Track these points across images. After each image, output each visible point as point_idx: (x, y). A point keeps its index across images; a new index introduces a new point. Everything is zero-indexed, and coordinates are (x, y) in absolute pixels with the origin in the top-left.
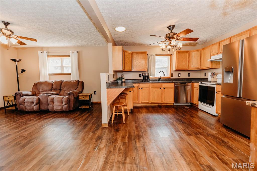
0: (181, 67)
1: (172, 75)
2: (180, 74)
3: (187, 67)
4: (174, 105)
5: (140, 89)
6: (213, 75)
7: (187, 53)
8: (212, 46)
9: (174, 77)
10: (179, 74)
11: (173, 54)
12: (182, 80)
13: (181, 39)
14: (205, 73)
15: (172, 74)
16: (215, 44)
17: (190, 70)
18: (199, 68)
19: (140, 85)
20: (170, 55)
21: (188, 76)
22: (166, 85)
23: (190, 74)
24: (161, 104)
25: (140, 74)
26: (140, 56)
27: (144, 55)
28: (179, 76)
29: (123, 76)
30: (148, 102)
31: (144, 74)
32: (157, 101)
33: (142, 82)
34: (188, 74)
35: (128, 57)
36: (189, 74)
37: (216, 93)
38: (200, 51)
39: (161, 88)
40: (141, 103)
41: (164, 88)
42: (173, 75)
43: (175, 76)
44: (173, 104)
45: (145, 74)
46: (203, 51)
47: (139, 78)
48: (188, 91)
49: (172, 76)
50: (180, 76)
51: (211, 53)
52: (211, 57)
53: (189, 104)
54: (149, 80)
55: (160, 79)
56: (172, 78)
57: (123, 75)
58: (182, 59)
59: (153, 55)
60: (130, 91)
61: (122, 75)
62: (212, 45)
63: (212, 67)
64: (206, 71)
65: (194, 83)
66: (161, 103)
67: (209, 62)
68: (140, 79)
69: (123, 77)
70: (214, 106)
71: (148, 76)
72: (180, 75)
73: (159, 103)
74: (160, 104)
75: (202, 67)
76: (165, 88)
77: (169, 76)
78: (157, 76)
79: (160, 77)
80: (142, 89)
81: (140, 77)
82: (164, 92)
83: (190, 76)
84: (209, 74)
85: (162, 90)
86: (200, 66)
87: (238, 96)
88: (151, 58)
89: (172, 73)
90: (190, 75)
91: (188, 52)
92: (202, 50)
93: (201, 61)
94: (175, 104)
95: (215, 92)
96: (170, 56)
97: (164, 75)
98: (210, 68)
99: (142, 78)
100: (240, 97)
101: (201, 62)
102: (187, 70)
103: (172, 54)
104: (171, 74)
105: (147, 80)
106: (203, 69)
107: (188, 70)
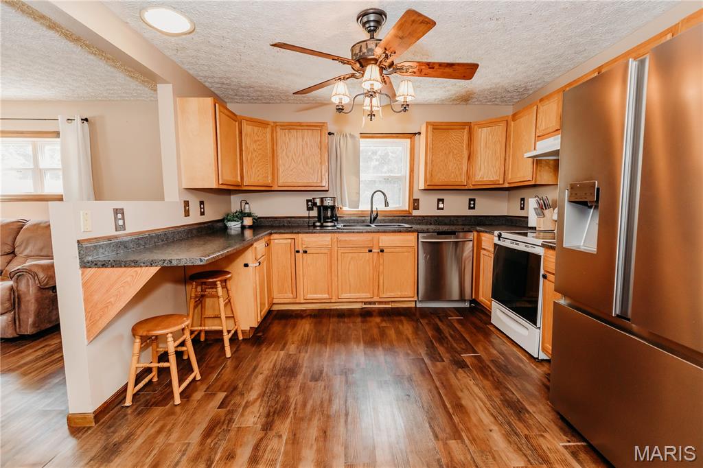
0: (441, 179)
1: (415, 204)
2: (442, 200)
3: (462, 179)
4: (417, 306)
5: (298, 252)
6: (543, 207)
7: (464, 129)
8: (539, 105)
9: (422, 211)
10: (439, 200)
11: (419, 133)
12: (447, 221)
13: (411, 70)
14: (523, 199)
15: (416, 201)
16: (548, 97)
17: (472, 187)
18: (501, 182)
19: (300, 240)
20: (408, 138)
21: (470, 208)
22: (386, 240)
23: (474, 200)
24: (374, 303)
25: (308, 201)
26: (303, 139)
27: (317, 134)
28: (438, 209)
29: (247, 206)
30: (326, 296)
31: (318, 202)
32: (357, 295)
33: (315, 226)
34: (470, 200)
35: (255, 141)
36: (472, 202)
37: (545, 277)
38: (503, 125)
39: (370, 251)
40: (303, 301)
41: (382, 251)
42: (418, 205)
43: (428, 208)
44: (413, 305)
45: (322, 199)
46: (512, 123)
47: (305, 213)
48: (467, 262)
49: (416, 208)
50: (442, 209)
51: (538, 131)
52: (538, 143)
53: (467, 305)
54: (337, 220)
55: (375, 218)
56: (415, 213)
57: (247, 203)
58: (447, 152)
59: (350, 134)
60: (246, 265)
61: (243, 204)
62: (541, 100)
63: (538, 178)
64: (523, 194)
65: (481, 233)
66: (372, 300)
67: (531, 160)
68: (309, 217)
69: (247, 211)
70: (535, 323)
71: (333, 208)
72: (441, 206)
73: (364, 300)
74: (370, 303)
75: (510, 177)
76: (385, 250)
77: (407, 209)
78: (364, 206)
79: (374, 209)
80: (305, 252)
81: (309, 209)
82: (381, 261)
83: (474, 208)
84: (532, 203)
85: (376, 255)
86: (502, 177)
87: (616, 309)
88: (345, 146)
89: (415, 198)
90: (474, 204)
91: (468, 127)
92: (510, 119)
93: (507, 158)
94: (419, 305)
95: (542, 272)
96: (409, 140)
97: (387, 204)
98: (533, 183)
99: (314, 213)
100: (622, 316)
101: (507, 161)
102: (463, 188)
103: (415, 134)
104: (412, 200)
105: (331, 222)
106: (513, 185)
107: (466, 188)
